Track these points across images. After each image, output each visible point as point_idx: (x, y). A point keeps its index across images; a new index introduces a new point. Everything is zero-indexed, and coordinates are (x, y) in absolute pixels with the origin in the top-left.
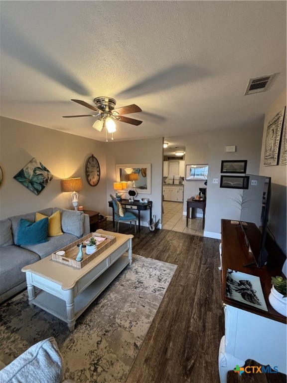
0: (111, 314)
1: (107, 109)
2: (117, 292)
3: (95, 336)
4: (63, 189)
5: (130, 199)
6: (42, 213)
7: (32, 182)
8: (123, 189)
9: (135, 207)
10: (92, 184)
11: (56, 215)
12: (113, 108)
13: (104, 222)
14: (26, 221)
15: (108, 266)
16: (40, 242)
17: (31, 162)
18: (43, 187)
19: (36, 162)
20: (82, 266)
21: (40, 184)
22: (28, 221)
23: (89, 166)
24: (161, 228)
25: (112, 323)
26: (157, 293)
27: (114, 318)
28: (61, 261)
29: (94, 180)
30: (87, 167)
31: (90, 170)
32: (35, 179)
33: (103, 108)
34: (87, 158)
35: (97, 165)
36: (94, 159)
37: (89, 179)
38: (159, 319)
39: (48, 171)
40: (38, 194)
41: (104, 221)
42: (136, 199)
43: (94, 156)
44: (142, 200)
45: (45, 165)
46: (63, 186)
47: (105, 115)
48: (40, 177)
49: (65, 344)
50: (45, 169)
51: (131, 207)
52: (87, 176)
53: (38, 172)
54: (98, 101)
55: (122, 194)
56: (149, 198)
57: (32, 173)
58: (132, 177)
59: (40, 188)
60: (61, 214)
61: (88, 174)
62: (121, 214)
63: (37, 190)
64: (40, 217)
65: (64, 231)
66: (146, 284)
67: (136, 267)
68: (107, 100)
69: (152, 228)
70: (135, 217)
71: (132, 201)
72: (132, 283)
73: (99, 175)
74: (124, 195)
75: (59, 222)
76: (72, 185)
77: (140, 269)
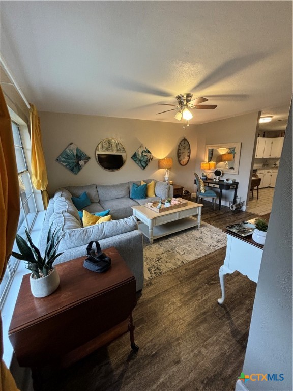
0: (174, 246)
1: (185, 103)
2: (182, 238)
3: (162, 250)
4: (159, 167)
5: (215, 179)
6: (144, 181)
7: (140, 161)
8: (209, 169)
9: (217, 186)
10: (183, 164)
11: (152, 183)
12: (190, 101)
13: (189, 197)
14: (136, 185)
15: (177, 218)
16: (142, 198)
17: (141, 147)
18: (147, 165)
19: (143, 147)
20: (160, 212)
21: (146, 162)
22: (137, 185)
23: (181, 148)
24: (244, 210)
25: (173, 249)
26: (211, 247)
27: (175, 248)
28: (150, 207)
29: (185, 160)
30: (179, 149)
31: (182, 151)
32: (142, 159)
33: (182, 102)
34: (179, 141)
35: (188, 147)
36: (186, 142)
37: (180, 159)
38: (204, 259)
39: (150, 153)
40: (143, 170)
41: (189, 195)
42: (221, 179)
43: (187, 139)
44: (227, 180)
45: (148, 149)
46: (159, 164)
47: (183, 107)
48: (145, 157)
49: (147, 247)
50: (149, 152)
51: (214, 186)
52: (179, 157)
53: (144, 154)
54: (179, 97)
55: (208, 173)
56: (234, 178)
57: (140, 155)
58: (224, 158)
59: (145, 165)
60: (155, 184)
61: (179, 155)
62: (203, 191)
63: (143, 166)
64: (143, 183)
65: (156, 195)
66: (205, 240)
67: (203, 230)
68: (185, 96)
69: (232, 207)
70: (215, 195)
71: (217, 180)
72: (195, 237)
73: (189, 156)
74: (210, 174)
75: (153, 188)
76: (165, 163)
77: (205, 232)
